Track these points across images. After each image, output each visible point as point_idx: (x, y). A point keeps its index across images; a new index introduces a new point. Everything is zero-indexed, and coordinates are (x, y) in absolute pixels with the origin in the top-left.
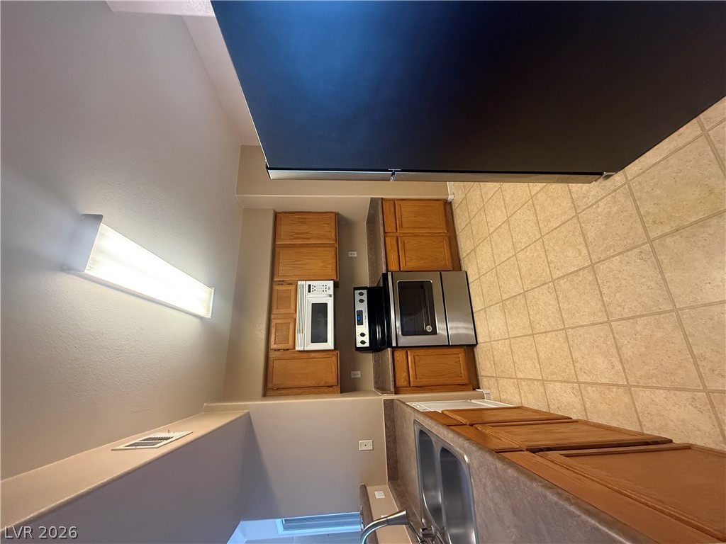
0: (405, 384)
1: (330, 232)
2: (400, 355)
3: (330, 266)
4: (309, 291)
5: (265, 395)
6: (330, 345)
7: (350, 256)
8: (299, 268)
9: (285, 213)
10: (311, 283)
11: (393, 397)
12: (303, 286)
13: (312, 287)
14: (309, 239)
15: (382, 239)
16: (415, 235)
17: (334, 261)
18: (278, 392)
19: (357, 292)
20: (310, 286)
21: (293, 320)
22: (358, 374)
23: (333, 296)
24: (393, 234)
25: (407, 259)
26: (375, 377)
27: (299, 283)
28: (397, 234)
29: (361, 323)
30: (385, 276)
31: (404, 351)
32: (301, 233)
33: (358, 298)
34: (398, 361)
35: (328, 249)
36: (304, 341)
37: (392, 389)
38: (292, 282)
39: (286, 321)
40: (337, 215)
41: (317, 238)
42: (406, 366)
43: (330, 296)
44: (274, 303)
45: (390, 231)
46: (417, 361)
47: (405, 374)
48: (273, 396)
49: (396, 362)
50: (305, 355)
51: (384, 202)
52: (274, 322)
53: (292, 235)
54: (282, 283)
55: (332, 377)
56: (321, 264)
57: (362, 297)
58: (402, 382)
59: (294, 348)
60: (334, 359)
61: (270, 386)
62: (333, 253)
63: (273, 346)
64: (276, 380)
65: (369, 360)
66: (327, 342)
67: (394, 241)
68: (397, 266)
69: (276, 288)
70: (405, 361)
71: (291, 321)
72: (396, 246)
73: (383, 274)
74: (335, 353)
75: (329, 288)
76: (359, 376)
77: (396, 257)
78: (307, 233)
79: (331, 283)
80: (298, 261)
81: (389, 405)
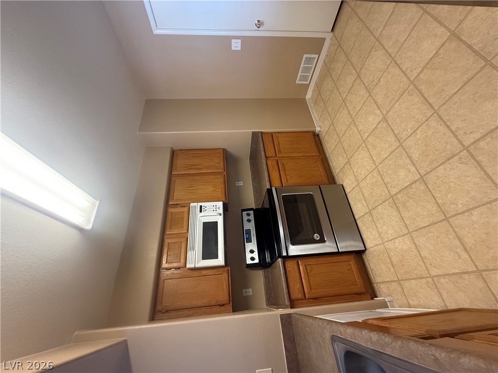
0: (300, 296)
1: (219, 163)
2: (290, 264)
3: (220, 190)
4: (201, 211)
5: (153, 318)
6: (220, 261)
7: (237, 185)
8: (192, 193)
9: (181, 150)
10: (202, 204)
11: (289, 311)
12: (195, 207)
13: (203, 208)
14: (201, 169)
15: (264, 162)
16: (293, 158)
17: (223, 186)
18: (167, 314)
19: (245, 213)
20: (201, 206)
21: (185, 239)
22: (250, 292)
23: (222, 214)
24: (273, 158)
25: (288, 177)
26: (266, 294)
27: (191, 204)
28: (276, 158)
29: (249, 241)
30: (270, 191)
31: (295, 261)
32: (195, 165)
33: (245, 218)
34: (290, 271)
35: (218, 176)
36: (195, 259)
37: (287, 302)
38: (184, 205)
39: (178, 240)
40: (225, 151)
41: (208, 168)
42: (299, 277)
43: (220, 214)
44: (168, 224)
45: (270, 155)
46: (309, 271)
47: (299, 285)
48: (161, 320)
49: (288, 272)
50: (196, 273)
51: (263, 135)
52: (167, 241)
53: (186, 167)
54: (176, 206)
55: (223, 295)
56: (212, 189)
57: (250, 218)
58: (296, 294)
59: (186, 267)
60: (225, 275)
61: (159, 308)
62: (222, 179)
63: (165, 265)
64: (166, 302)
65: (259, 277)
66: (218, 258)
67: (275, 163)
68: (280, 182)
69: (171, 210)
70: (297, 271)
71: (183, 240)
72: (276, 167)
73: (267, 189)
74: (226, 269)
75: (219, 208)
76: (251, 294)
77: (278, 175)
78: (200, 164)
79: (220, 204)
80: (192, 187)
81: (287, 321)
